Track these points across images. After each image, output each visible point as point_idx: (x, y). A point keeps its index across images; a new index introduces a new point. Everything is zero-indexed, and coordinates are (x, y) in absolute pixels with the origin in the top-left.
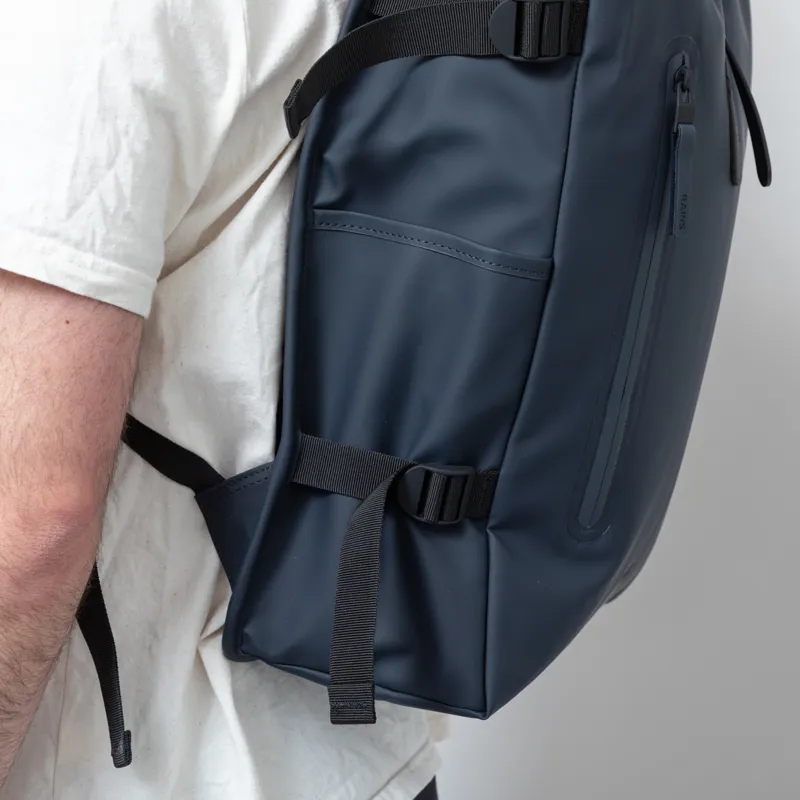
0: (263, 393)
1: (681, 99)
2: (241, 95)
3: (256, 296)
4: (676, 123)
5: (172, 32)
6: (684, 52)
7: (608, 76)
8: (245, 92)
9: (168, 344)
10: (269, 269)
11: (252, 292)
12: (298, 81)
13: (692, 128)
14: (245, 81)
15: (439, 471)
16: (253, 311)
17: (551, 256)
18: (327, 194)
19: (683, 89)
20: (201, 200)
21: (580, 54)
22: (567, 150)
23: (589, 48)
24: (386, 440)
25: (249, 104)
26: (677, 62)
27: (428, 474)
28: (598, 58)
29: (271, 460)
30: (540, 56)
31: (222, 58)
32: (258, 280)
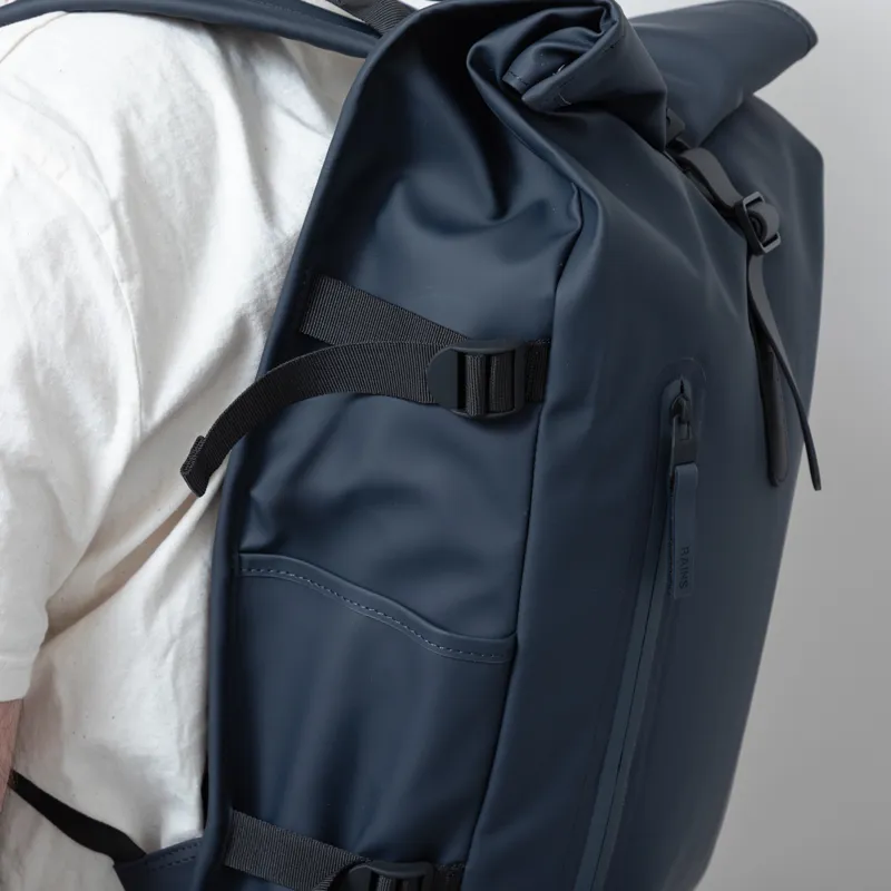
0: (182, 766)
1: (677, 435)
2: (134, 439)
3: (171, 658)
4: (671, 467)
5: (39, 378)
6: (682, 377)
7: (578, 426)
8: (138, 435)
9: (67, 712)
10: (186, 625)
11: (165, 655)
12: (199, 439)
13: (692, 469)
14: (137, 423)
15: (387, 875)
16: (167, 679)
17: (514, 631)
18: (254, 537)
19: (680, 422)
20: (97, 545)
21: (543, 401)
22: (529, 513)
23: (552, 395)
24: (331, 829)
25: (144, 447)
26: (673, 390)
27: (375, 876)
28: (565, 407)
29: (199, 835)
30: (488, 411)
31: (108, 399)
32: (172, 641)
